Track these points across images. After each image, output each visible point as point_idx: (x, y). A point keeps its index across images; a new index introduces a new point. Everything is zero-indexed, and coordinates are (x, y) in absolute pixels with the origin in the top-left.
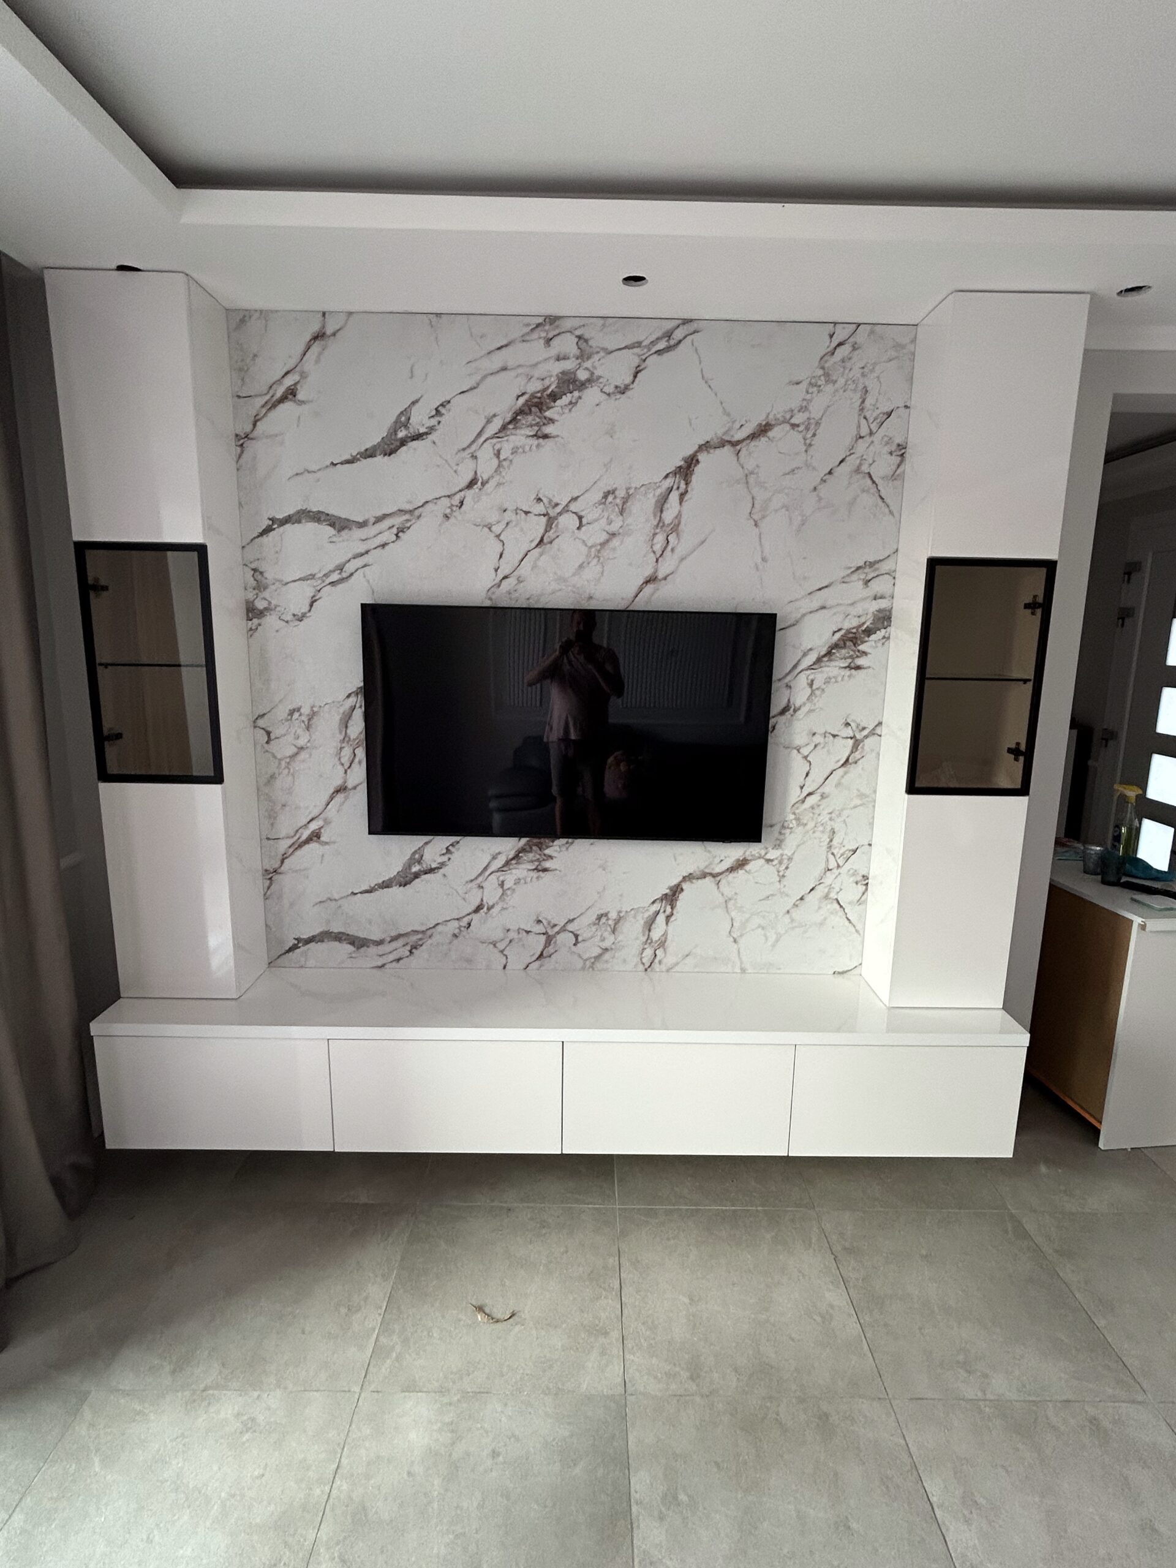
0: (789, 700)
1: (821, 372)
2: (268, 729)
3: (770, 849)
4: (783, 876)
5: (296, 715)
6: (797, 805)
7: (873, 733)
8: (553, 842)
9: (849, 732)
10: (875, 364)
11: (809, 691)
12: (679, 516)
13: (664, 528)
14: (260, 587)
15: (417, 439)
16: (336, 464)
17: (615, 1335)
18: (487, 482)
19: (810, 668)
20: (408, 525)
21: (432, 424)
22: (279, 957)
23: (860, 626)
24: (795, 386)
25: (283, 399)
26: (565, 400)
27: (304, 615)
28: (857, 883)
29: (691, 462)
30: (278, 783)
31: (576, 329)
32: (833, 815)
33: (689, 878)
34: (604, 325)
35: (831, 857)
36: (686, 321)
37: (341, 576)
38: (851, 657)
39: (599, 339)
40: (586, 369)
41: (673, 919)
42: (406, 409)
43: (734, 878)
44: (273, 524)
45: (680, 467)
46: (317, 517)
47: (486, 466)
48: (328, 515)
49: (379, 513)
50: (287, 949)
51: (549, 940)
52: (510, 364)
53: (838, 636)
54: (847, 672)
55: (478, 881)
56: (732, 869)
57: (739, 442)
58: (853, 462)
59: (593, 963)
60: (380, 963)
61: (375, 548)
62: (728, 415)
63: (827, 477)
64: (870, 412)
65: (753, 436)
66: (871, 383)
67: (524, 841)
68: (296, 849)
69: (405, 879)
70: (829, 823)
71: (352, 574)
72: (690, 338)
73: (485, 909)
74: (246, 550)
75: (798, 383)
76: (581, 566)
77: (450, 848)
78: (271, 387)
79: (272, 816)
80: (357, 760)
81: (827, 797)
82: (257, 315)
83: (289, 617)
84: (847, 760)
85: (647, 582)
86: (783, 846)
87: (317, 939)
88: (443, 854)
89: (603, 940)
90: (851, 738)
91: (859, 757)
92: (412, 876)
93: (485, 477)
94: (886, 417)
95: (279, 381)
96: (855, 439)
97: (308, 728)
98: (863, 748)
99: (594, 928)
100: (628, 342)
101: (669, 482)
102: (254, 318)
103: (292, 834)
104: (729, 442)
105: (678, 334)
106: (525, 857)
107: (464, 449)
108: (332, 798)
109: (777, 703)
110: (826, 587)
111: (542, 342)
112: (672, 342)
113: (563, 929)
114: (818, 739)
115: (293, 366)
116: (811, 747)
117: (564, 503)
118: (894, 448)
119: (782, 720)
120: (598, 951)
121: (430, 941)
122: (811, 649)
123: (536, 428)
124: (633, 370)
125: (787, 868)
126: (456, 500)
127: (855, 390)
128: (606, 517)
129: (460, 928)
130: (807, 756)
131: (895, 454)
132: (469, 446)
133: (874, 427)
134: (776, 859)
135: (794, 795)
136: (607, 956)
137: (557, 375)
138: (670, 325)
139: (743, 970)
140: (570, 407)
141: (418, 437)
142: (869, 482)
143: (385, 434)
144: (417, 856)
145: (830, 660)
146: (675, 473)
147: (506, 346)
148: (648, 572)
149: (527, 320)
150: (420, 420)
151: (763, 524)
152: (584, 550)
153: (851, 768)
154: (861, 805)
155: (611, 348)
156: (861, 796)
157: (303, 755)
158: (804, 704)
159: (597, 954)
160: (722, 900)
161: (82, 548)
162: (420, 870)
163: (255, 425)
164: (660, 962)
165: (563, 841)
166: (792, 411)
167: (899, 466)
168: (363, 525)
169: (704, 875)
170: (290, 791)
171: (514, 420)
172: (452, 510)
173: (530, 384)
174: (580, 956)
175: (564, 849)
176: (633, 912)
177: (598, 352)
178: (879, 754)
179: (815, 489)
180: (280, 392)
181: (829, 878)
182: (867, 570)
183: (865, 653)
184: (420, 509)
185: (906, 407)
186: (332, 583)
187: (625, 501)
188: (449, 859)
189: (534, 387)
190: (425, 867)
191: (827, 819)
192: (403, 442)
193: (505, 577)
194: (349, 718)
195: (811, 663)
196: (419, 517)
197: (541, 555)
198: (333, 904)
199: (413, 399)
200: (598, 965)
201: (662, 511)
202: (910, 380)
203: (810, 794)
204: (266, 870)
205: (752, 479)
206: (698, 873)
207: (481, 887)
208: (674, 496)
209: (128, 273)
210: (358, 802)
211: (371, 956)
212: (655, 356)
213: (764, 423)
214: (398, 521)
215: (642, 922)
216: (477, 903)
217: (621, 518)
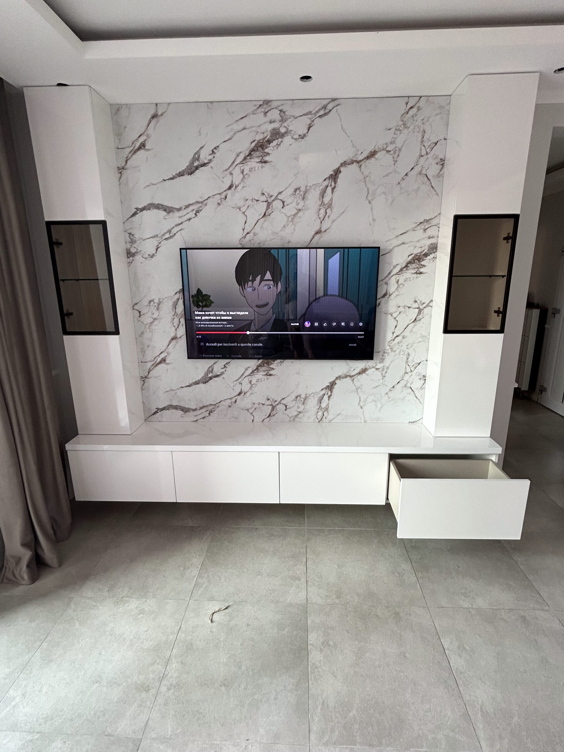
0: (387, 291)
1: (402, 123)
2: (140, 310)
3: (378, 363)
4: (384, 376)
5: (152, 303)
6: (391, 342)
7: (428, 305)
8: (274, 361)
9: (416, 305)
10: (429, 118)
11: (396, 285)
12: (331, 200)
13: (324, 206)
14: (133, 242)
15: (204, 166)
16: (165, 180)
17: (303, 580)
18: (238, 186)
19: (397, 274)
20: (201, 209)
21: (210, 158)
22: (149, 417)
23: (422, 252)
24: (388, 131)
25: (139, 148)
26: (275, 143)
27: (153, 255)
28: (420, 379)
29: (337, 172)
30: (145, 336)
31: (279, 106)
32: (409, 346)
33: (339, 378)
34: (293, 104)
35: (408, 367)
36: (333, 100)
37: (170, 235)
38: (417, 268)
39: (290, 111)
40: (285, 127)
41: (331, 397)
42: (197, 151)
43: (361, 377)
44: (137, 210)
45: (332, 175)
46: (158, 207)
47: (237, 178)
48: (162, 205)
49: (187, 204)
50: (153, 413)
51: (273, 408)
52: (247, 126)
53: (411, 257)
54: (415, 275)
55: (239, 381)
56: (360, 373)
57: (361, 161)
58: (417, 169)
59: (294, 419)
60: (195, 419)
61: (186, 221)
62: (355, 147)
63: (405, 177)
64: (426, 143)
65: (368, 158)
66: (427, 127)
67: (260, 361)
68: (155, 366)
69: (206, 380)
70: (407, 350)
71: (175, 234)
72: (335, 108)
73: (243, 393)
74: (126, 224)
75: (389, 129)
76: (284, 226)
77: (226, 365)
78: (133, 143)
79: (143, 352)
80: (181, 324)
81: (406, 338)
82: (125, 106)
83: (147, 256)
84: (416, 319)
85: (317, 233)
86: (384, 362)
87: (166, 408)
88: (223, 368)
89: (298, 408)
90: (417, 308)
91: (422, 317)
92: (209, 379)
93: (237, 184)
94: (434, 145)
95: (137, 140)
96: (418, 157)
97: (158, 309)
98: (423, 313)
99: (294, 402)
100: (305, 112)
101: (326, 183)
102: (123, 108)
103: (153, 359)
104: (356, 161)
105: (330, 107)
106: (261, 369)
107: (226, 170)
108: (170, 343)
109: (381, 292)
110: (405, 233)
111: (262, 114)
112: (327, 111)
113: (280, 403)
114: (402, 309)
115: (143, 132)
116: (398, 313)
117: (275, 195)
118: (439, 160)
119: (383, 300)
120: (295, 413)
121: (218, 409)
122: (397, 265)
123: (261, 158)
124: (308, 126)
125: (386, 372)
126: (223, 196)
127: (418, 132)
128: (296, 202)
129: (231, 403)
130: (396, 317)
131: (439, 164)
132: (229, 168)
133: (428, 150)
134: (381, 368)
135: (389, 336)
136: (301, 415)
137: (270, 131)
138: (325, 102)
139: (365, 422)
140: (277, 146)
141: (204, 165)
142: (426, 179)
143: (188, 165)
144: (210, 369)
145: (407, 270)
146: (329, 178)
147: (245, 117)
148: (317, 228)
149: (255, 103)
150: (204, 156)
151: (373, 203)
152: (286, 218)
153: (417, 323)
154: (422, 341)
155: (297, 115)
156: (423, 337)
157: (156, 322)
158: (394, 292)
159: (296, 415)
160: (354, 388)
161: (49, 224)
162: (212, 376)
163: (126, 162)
164: (326, 418)
165: (279, 361)
166: (387, 144)
167: (441, 170)
168: (179, 210)
169: (346, 376)
170: (150, 339)
171: (250, 154)
172: (221, 201)
173: (257, 135)
174: (288, 416)
175: (280, 364)
176: (312, 394)
177: (290, 118)
178: (431, 316)
179: (399, 183)
180: (138, 145)
181: (407, 377)
182: (425, 224)
183: (424, 266)
184: (206, 201)
185: (445, 139)
186: (166, 239)
187: (305, 193)
188: (226, 370)
189: (259, 137)
190: (214, 374)
191: (406, 348)
192: (197, 168)
193: (248, 233)
194: (177, 304)
195: (398, 271)
196: (206, 205)
197: (265, 221)
198: (173, 393)
199: (201, 146)
200: (296, 420)
201: (323, 197)
202: (447, 125)
203: (397, 336)
204: (142, 377)
205: (367, 179)
206: (343, 375)
207: (241, 383)
208: (329, 189)
209: (63, 87)
210: (182, 344)
211: (190, 416)
212: (318, 118)
213: (373, 151)
214: (195, 207)
215: (317, 399)
216: (239, 391)
217: (303, 202)
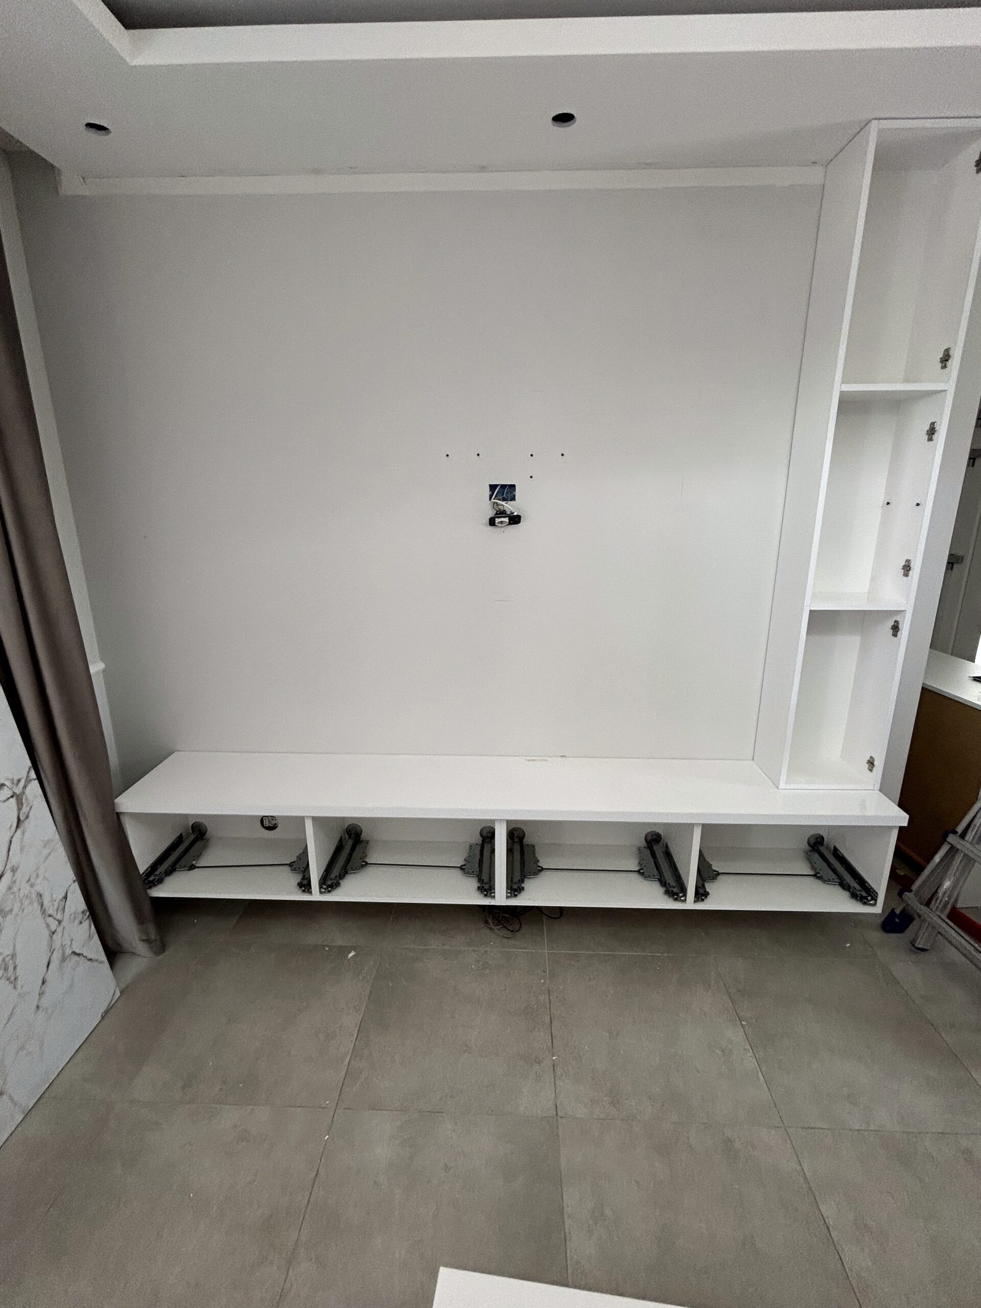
4: (16, 979)
32: (32, 880)
35: (49, 920)
70: (33, 890)
81: (17, 867)
84: (19, 820)
90: (12, 797)
91: (26, 810)
98: (27, 799)
125: (15, 968)
181: (57, 940)
191: (28, 888)
